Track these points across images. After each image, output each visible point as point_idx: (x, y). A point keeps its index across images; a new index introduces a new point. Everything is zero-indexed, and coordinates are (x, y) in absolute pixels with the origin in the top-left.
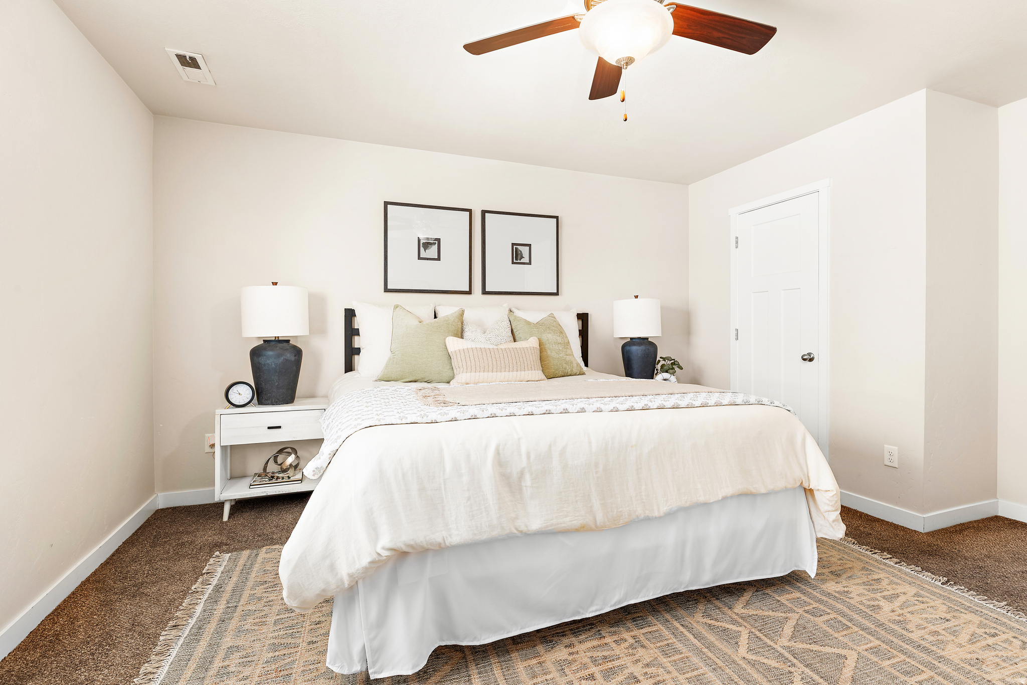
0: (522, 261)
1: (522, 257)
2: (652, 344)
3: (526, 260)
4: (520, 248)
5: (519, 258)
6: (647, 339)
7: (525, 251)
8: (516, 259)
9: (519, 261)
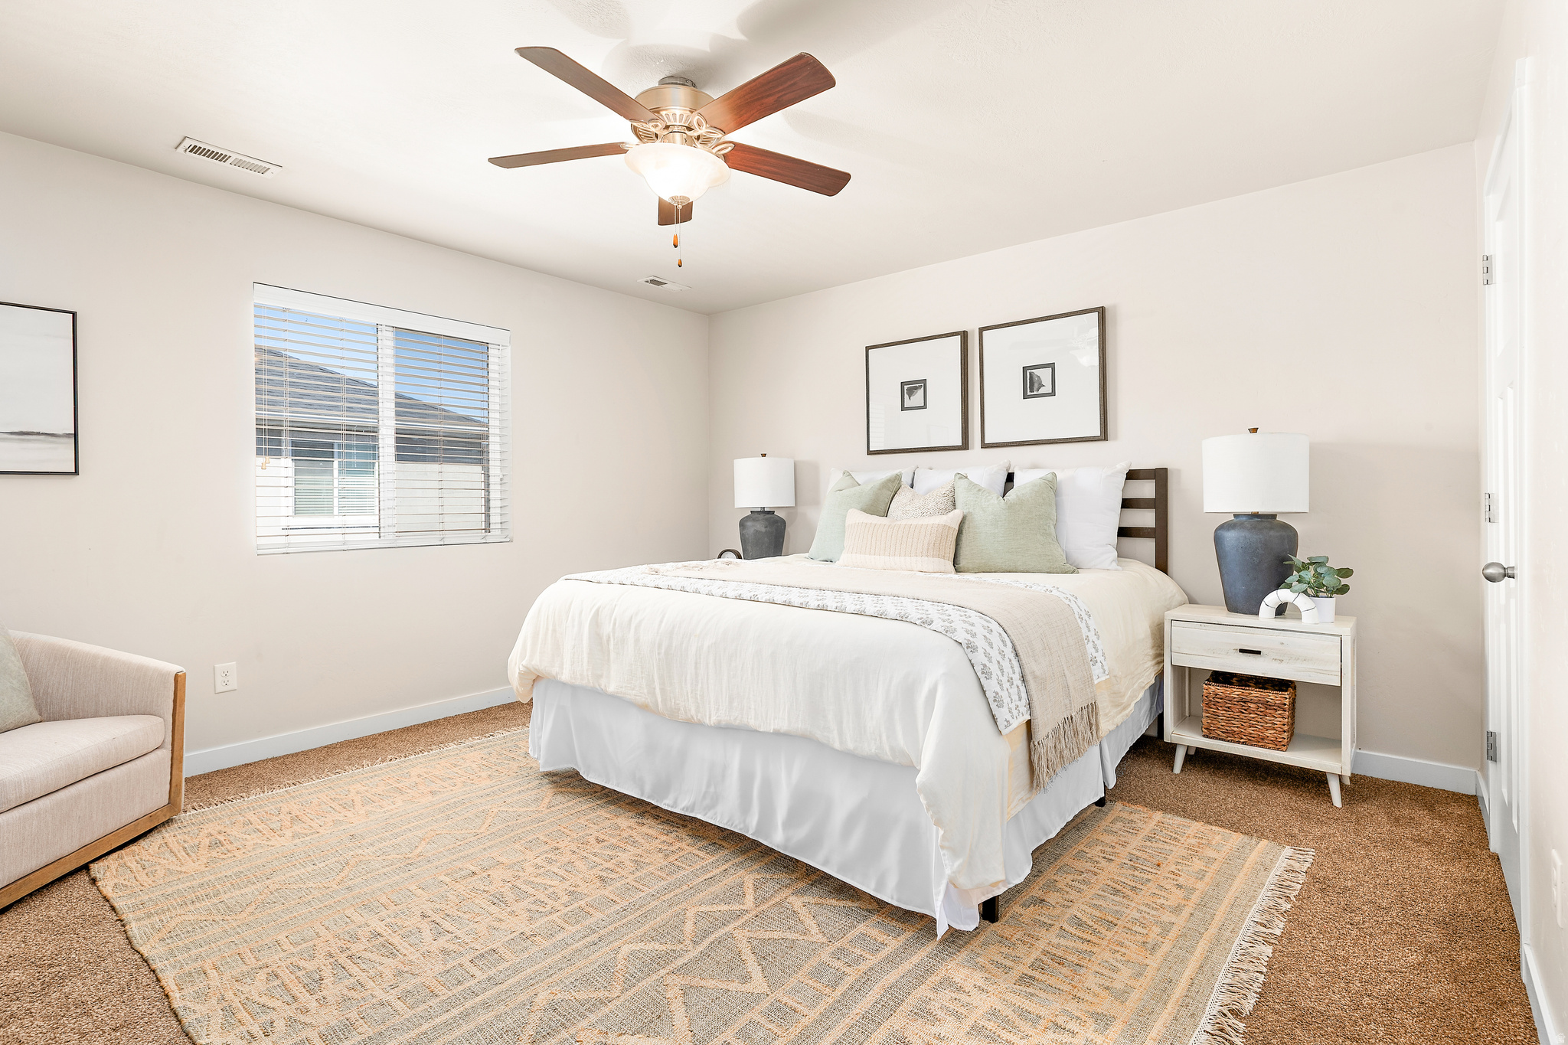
0: (1042, 391)
1: (1041, 385)
2: (1286, 527)
3: (1047, 389)
4: (1036, 372)
5: (1035, 389)
6: (1273, 516)
7: (1044, 375)
8: (1032, 391)
9: (1035, 393)
